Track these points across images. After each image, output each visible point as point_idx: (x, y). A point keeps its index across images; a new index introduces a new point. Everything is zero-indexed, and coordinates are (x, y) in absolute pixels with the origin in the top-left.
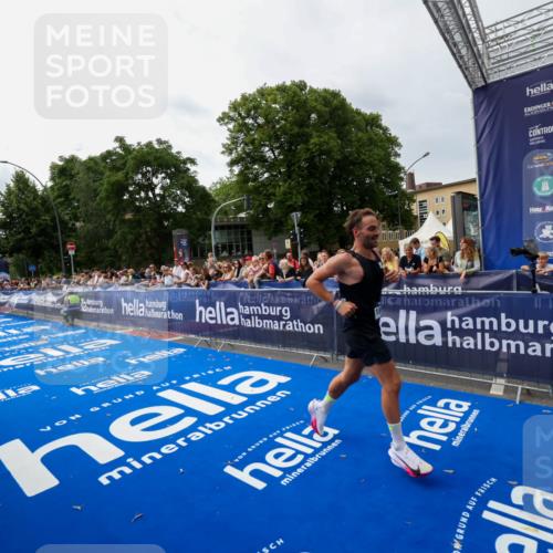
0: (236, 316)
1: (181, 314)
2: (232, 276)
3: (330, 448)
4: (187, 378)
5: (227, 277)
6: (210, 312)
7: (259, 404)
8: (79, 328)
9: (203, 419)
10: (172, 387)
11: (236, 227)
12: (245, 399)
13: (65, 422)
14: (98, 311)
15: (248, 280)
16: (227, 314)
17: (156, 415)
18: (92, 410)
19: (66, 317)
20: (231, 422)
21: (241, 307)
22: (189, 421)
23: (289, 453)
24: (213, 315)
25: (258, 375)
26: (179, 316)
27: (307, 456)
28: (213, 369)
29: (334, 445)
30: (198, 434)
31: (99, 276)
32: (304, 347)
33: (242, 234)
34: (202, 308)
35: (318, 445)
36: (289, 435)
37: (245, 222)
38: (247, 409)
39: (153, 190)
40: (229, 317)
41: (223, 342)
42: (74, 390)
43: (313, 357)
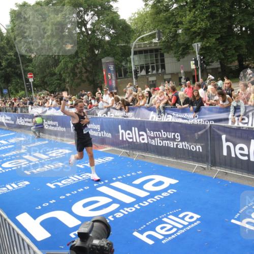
0: (145, 137)
1: (110, 134)
2: (145, 103)
3: (193, 225)
4: (114, 179)
5: (142, 103)
6: (129, 134)
7: (156, 197)
8: (44, 140)
9: (123, 205)
10: (105, 184)
11: (151, 51)
12: (148, 194)
13: (47, 204)
14: (55, 129)
15: (156, 106)
16: (140, 136)
17: (96, 202)
18: (61, 197)
19: (35, 132)
20: (139, 208)
21: (148, 131)
22: (115, 206)
23: (169, 227)
24: (131, 136)
25: (158, 178)
26: (109, 135)
27: (179, 229)
28: (130, 173)
29: (196, 224)
30: (120, 214)
31: (53, 100)
32: (189, 159)
33: (156, 56)
34: (123, 131)
35: (186, 224)
36: (171, 217)
37: (158, 47)
38: (149, 200)
39: (85, 26)
40: (141, 137)
41: (138, 153)
42: (49, 184)
43: (195, 167)
